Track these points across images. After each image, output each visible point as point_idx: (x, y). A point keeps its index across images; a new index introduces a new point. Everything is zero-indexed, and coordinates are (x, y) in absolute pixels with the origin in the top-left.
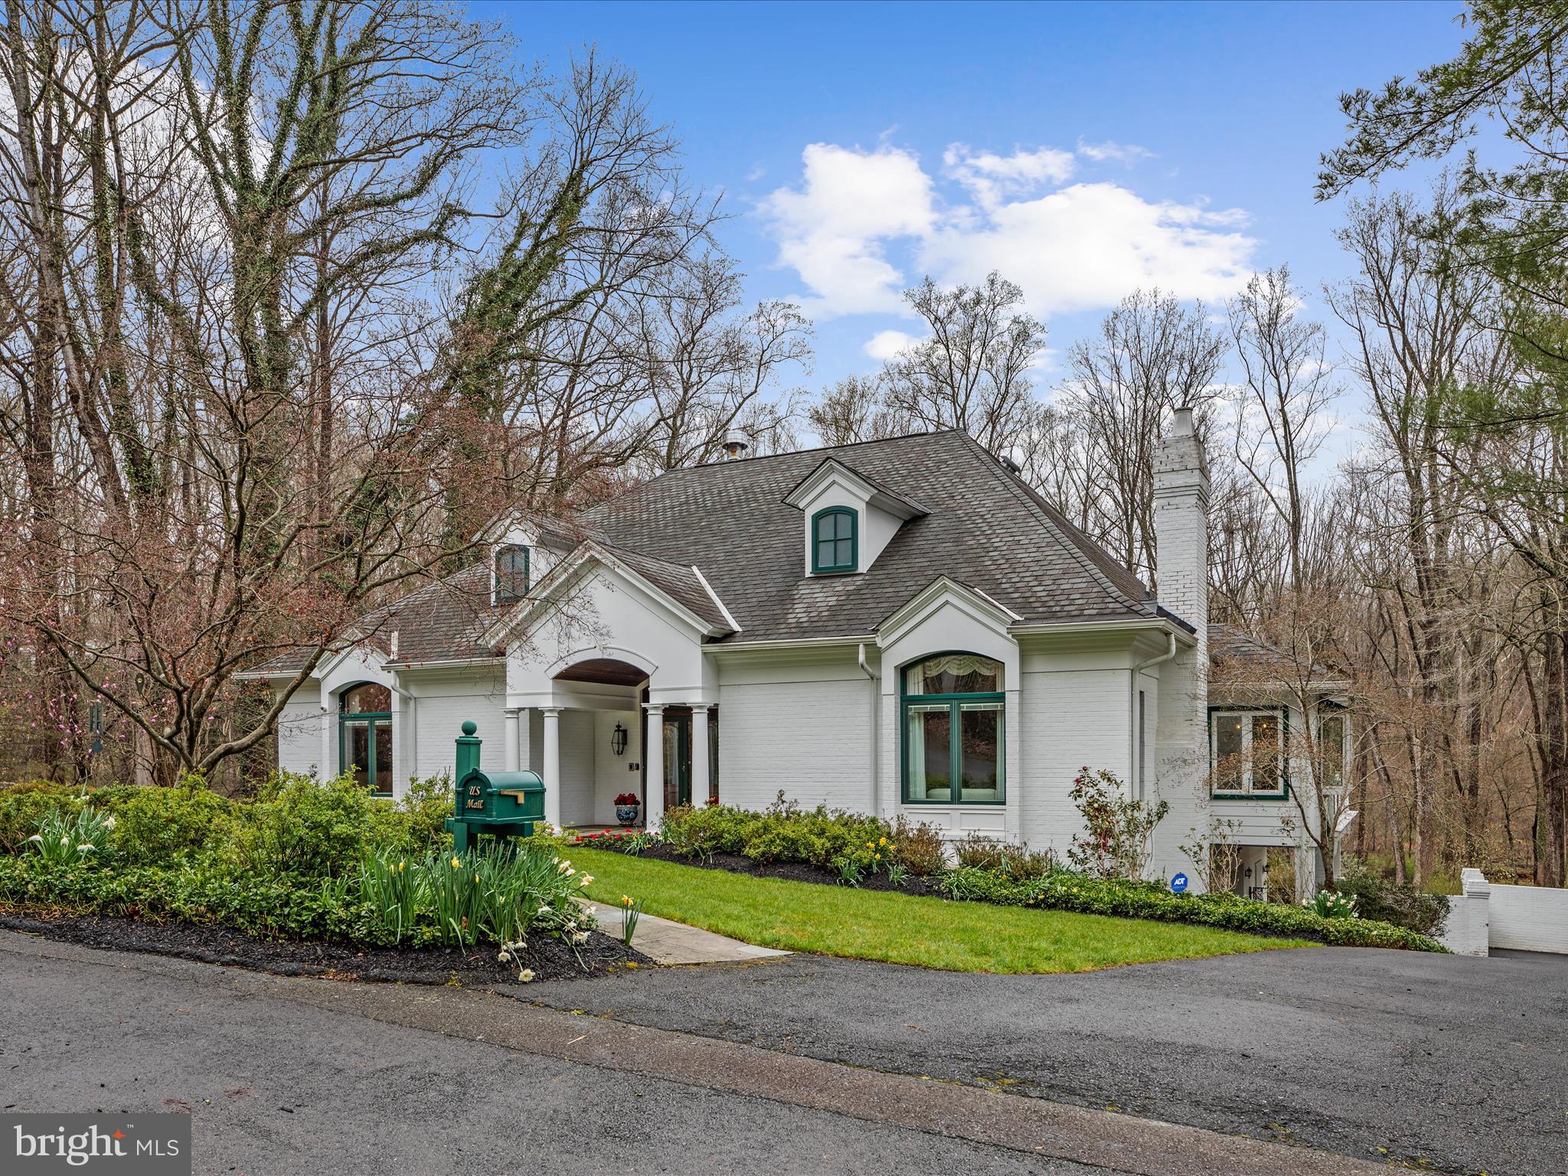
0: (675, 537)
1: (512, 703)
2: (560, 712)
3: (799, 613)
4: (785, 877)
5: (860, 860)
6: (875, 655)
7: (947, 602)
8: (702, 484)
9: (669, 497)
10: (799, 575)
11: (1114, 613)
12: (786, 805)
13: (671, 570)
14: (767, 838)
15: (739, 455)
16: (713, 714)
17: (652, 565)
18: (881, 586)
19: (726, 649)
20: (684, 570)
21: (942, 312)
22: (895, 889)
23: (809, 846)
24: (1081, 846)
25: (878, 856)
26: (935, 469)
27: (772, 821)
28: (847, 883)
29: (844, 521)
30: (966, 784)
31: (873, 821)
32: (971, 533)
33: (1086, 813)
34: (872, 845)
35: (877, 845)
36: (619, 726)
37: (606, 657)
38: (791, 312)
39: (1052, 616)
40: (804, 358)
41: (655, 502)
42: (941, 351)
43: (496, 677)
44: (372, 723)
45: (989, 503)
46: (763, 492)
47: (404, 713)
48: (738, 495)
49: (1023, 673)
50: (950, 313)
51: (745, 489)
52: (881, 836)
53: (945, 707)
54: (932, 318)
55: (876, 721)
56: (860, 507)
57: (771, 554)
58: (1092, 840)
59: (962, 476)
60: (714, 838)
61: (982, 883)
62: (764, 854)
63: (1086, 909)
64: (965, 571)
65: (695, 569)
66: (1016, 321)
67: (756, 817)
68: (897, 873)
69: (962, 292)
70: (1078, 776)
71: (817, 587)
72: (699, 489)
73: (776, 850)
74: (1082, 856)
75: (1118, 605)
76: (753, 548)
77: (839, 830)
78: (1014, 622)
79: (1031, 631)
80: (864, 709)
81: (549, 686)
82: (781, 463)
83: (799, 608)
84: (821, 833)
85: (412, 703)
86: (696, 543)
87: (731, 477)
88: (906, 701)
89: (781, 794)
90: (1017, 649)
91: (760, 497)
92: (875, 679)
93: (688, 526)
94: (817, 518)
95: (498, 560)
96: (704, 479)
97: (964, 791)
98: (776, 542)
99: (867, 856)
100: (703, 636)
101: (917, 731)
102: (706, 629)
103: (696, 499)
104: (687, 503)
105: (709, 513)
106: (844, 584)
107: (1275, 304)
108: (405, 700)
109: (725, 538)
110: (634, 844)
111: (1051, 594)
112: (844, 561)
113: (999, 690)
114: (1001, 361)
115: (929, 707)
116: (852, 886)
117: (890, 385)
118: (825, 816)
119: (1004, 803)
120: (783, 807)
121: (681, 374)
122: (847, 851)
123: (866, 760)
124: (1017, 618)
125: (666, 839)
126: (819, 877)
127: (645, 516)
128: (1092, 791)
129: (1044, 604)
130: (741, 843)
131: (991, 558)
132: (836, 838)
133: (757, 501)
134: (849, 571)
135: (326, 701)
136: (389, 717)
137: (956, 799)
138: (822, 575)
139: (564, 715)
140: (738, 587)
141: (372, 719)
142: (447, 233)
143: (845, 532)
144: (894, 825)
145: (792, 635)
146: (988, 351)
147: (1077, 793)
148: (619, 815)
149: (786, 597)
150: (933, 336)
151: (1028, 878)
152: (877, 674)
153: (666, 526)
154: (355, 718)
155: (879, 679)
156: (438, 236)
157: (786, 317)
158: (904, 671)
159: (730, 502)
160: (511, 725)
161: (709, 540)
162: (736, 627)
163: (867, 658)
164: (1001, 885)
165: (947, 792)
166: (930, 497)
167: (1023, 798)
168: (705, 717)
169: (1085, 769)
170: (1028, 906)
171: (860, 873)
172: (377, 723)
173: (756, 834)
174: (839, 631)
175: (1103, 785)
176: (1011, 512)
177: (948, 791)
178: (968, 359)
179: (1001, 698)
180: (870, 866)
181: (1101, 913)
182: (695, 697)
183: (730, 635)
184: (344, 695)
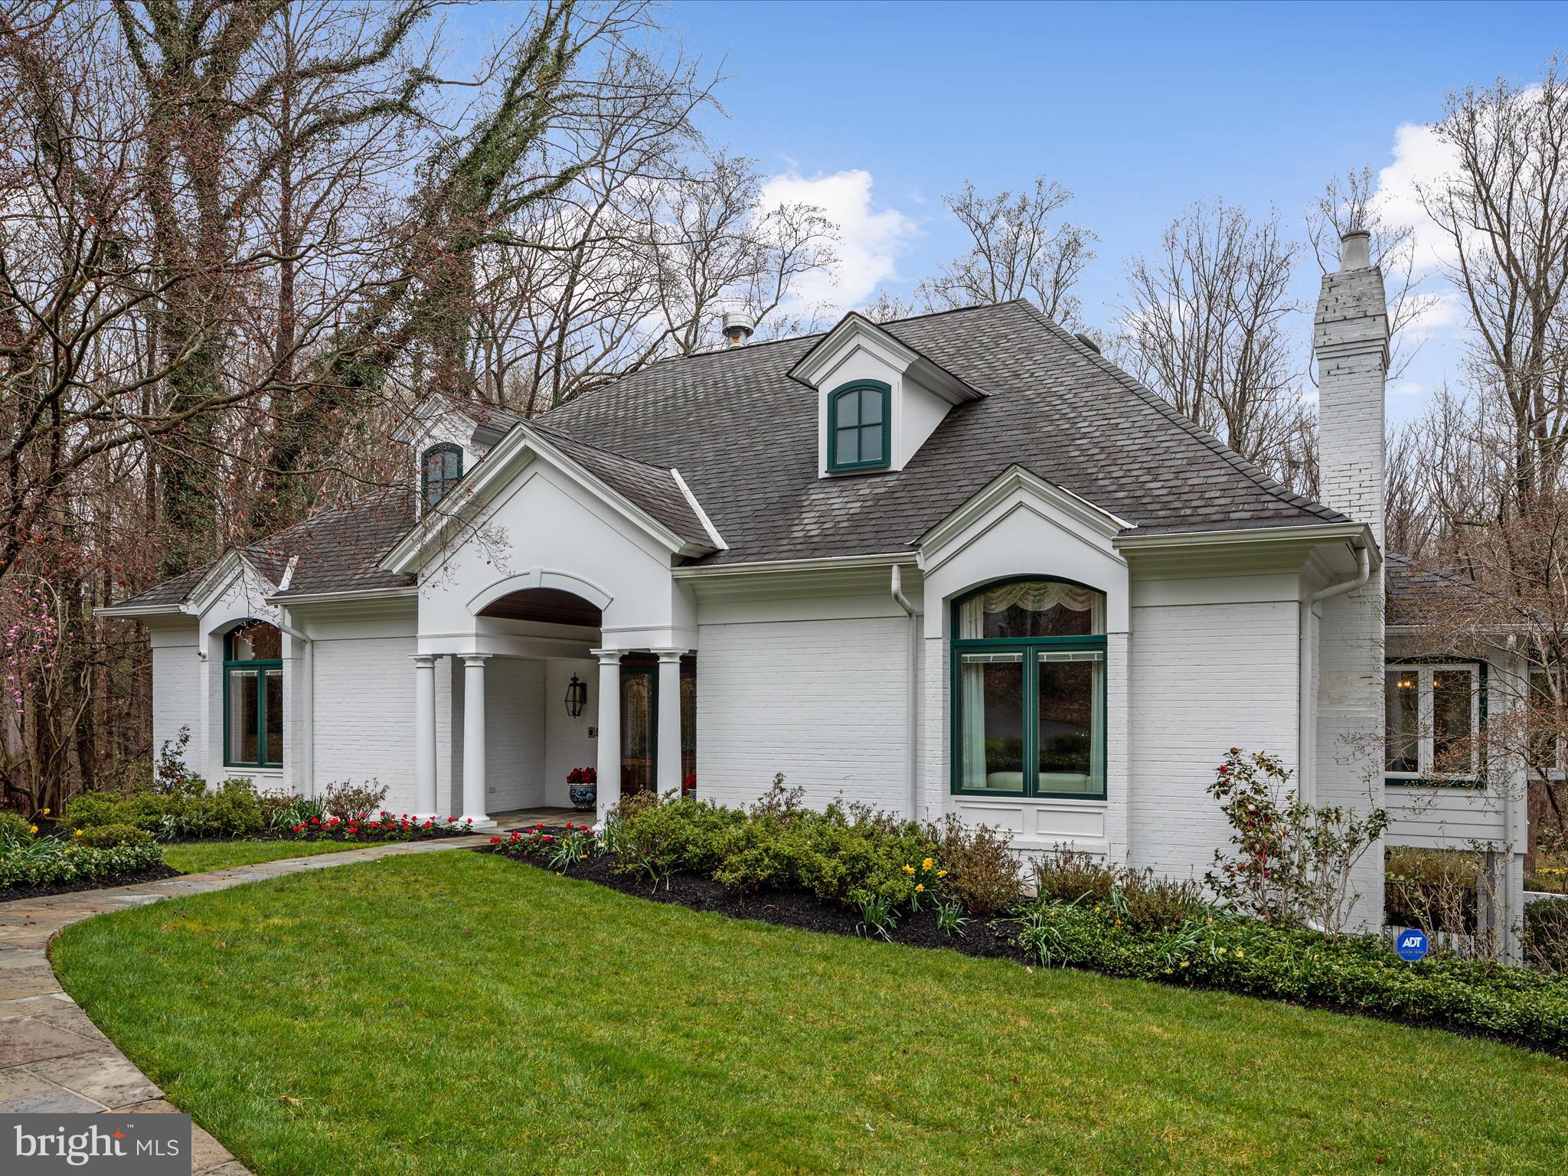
0: (655, 436)
1: (425, 648)
2: (487, 661)
3: (809, 524)
4: (777, 919)
5: (892, 895)
6: (915, 581)
7: (1020, 505)
8: (695, 375)
9: (655, 391)
10: (811, 476)
11: (1278, 516)
12: (786, 795)
13: (637, 471)
14: (751, 854)
15: (743, 342)
16: (688, 665)
17: (610, 463)
18: (922, 486)
19: (705, 574)
20: (658, 472)
21: (984, 218)
22: (947, 944)
23: (814, 870)
24: (1227, 868)
25: (920, 887)
26: (992, 345)
27: (759, 827)
28: (871, 933)
29: (873, 399)
30: (1045, 768)
31: (913, 829)
32: (1046, 417)
33: (1235, 819)
34: (911, 870)
35: (920, 868)
36: (575, 679)
37: (544, 585)
38: (815, 215)
39: (1183, 521)
40: (831, 266)
41: (636, 397)
42: (983, 263)
43: (406, 614)
44: (261, 673)
45: (1069, 381)
46: (770, 381)
47: (297, 660)
48: (737, 386)
49: (1133, 608)
50: (993, 218)
51: (747, 379)
52: (925, 855)
53: (1016, 656)
54: (973, 224)
55: (916, 676)
56: (894, 380)
57: (775, 451)
58: (1246, 858)
59: (1029, 352)
60: (674, 851)
61: (1085, 936)
62: (745, 879)
63: (1262, 989)
64: (1042, 464)
65: (675, 472)
66: (1065, 228)
67: (738, 818)
68: (949, 917)
69: (1005, 195)
70: (1223, 761)
71: (834, 490)
72: (690, 381)
73: (763, 875)
74: (1227, 882)
75: (1283, 505)
76: (752, 445)
77: (859, 846)
78: (1123, 531)
79: (1149, 544)
80: (897, 658)
81: (471, 625)
82: (794, 348)
83: (809, 518)
84: (833, 850)
85: (308, 647)
86: (679, 443)
87: (732, 366)
88: (958, 647)
89: (780, 778)
90: (1127, 571)
91: (766, 386)
92: (915, 617)
93: (671, 423)
94: (835, 397)
95: (425, 463)
96: (699, 370)
97: (1042, 776)
98: (783, 437)
99: (901, 888)
100: (674, 556)
101: (975, 690)
102: (676, 544)
103: (685, 392)
104: (674, 396)
105: (699, 407)
106: (872, 486)
107: (1356, 208)
108: (299, 644)
109: (716, 435)
110: (563, 853)
111: (1175, 492)
112: (872, 454)
113: (1096, 631)
114: (1048, 275)
115: (992, 657)
116: (879, 938)
117: (927, 303)
118: (841, 821)
119: (1103, 797)
120: (782, 798)
121: (694, 286)
122: (872, 879)
123: (902, 732)
124: (1127, 525)
125: (610, 845)
126: (829, 922)
127: (621, 414)
128: (1243, 785)
129: (1165, 506)
130: (713, 860)
131: (1079, 447)
132: (855, 859)
133: (760, 390)
134: (880, 468)
135: (205, 644)
136: (280, 666)
137: (1031, 790)
138: (840, 474)
139: (491, 665)
140: (729, 492)
141: (262, 667)
142: (412, 104)
143: (873, 415)
144: (942, 828)
145: (796, 553)
146: (1033, 264)
147: (1223, 788)
148: (572, 797)
149: (791, 505)
150: (974, 245)
151: (1158, 928)
152: (917, 609)
153: (645, 424)
154: (244, 666)
155: (921, 616)
156: (402, 107)
157: (811, 221)
158: (956, 604)
159: (728, 393)
160: (423, 676)
161: (697, 438)
162: (720, 543)
163: (903, 586)
164: (1114, 938)
165: (1016, 779)
166: (988, 377)
167: (1132, 790)
168: (677, 667)
169: (1234, 752)
170: (1164, 979)
171: (891, 913)
172: (268, 673)
173: (735, 847)
174: (864, 548)
175: (1261, 776)
176: (1101, 390)
177: (1018, 777)
178: (1012, 273)
179: (1101, 643)
180: (908, 901)
181: (1290, 997)
182: (664, 641)
183: (711, 555)
184: (230, 637)
